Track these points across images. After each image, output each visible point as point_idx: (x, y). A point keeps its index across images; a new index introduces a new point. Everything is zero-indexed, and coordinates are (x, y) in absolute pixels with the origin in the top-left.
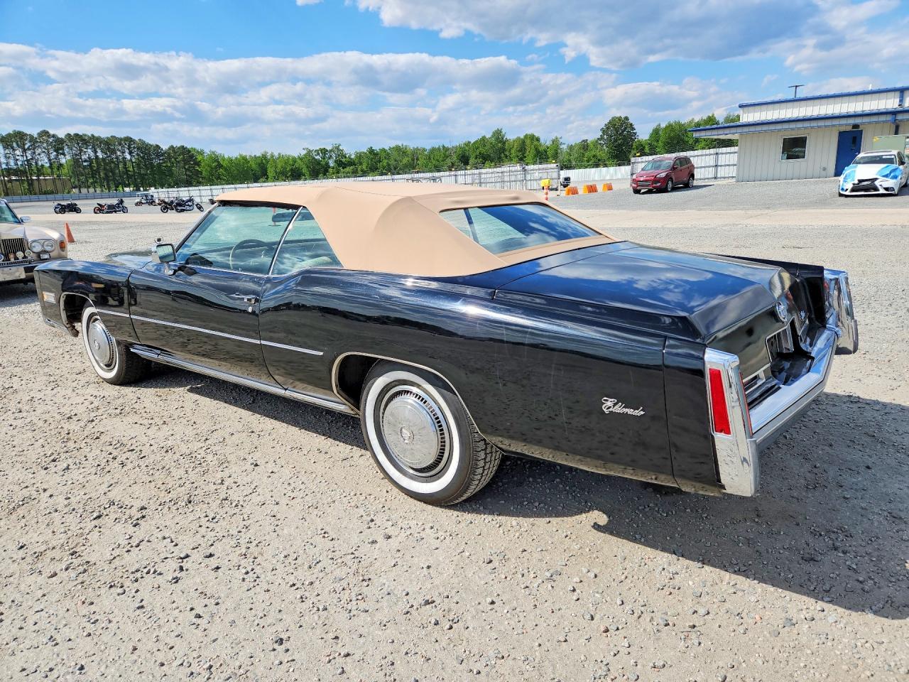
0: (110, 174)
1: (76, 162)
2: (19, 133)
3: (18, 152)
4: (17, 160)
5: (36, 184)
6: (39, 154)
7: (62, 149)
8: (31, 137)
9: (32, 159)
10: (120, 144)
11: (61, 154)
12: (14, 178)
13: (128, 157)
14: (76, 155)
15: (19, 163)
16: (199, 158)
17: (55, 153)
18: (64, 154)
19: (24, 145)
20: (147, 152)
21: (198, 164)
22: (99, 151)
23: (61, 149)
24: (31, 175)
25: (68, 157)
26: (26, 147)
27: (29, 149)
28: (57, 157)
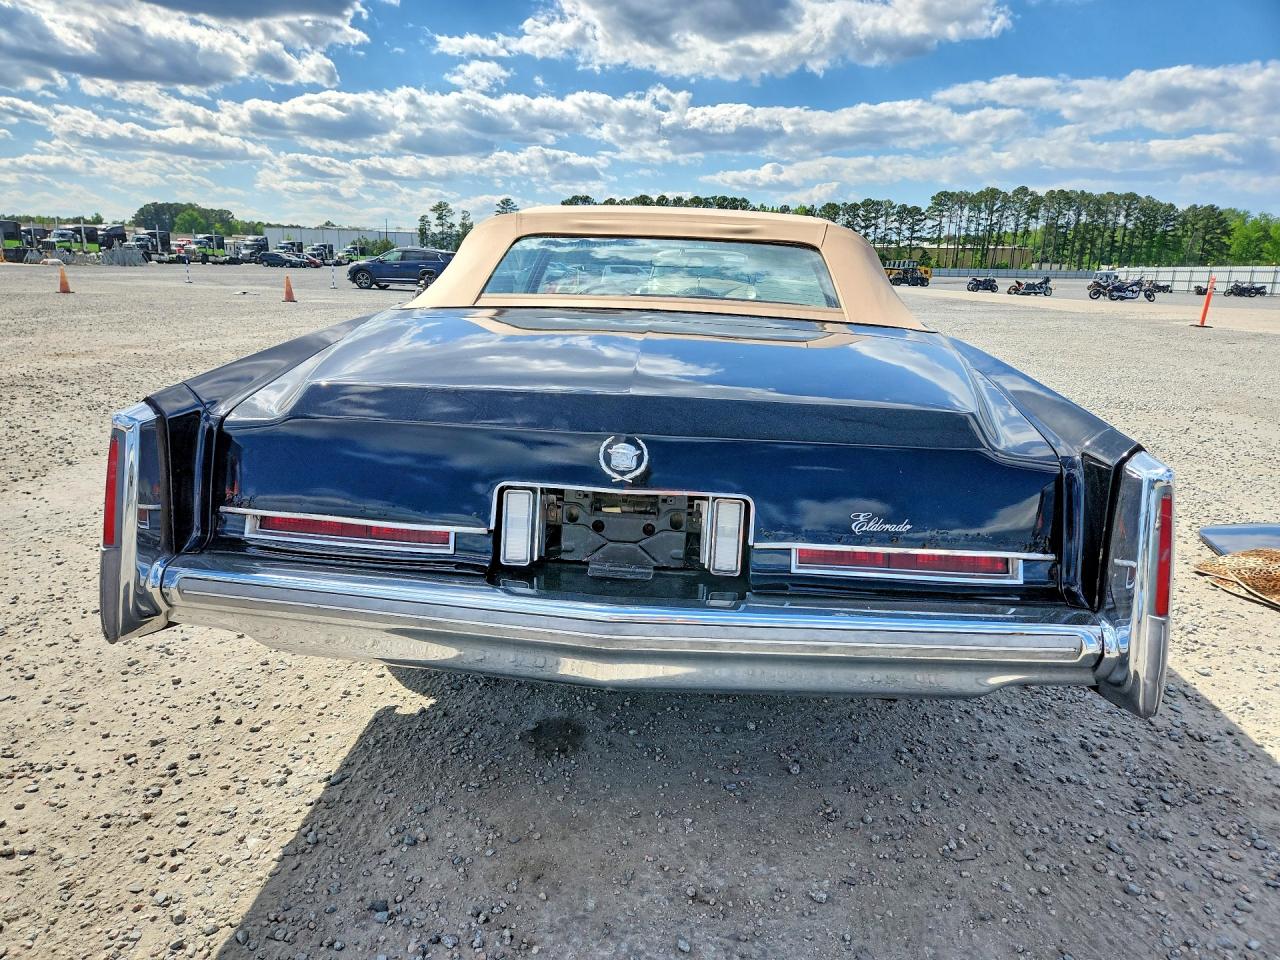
0: (1089, 246)
1: (1051, 227)
2: (993, 190)
3: (983, 215)
4: (979, 224)
5: (991, 253)
6: (1007, 218)
7: (1037, 211)
8: (1005, 194)
9: (996, 223)
10: (1116, 204)
11: (1034, 217)
12: (969, 246)
13: (1122, 220)
14: (1053, 219)
15: (981, 228)
16: (1234, 224)
17: (1026, 216)
18: (1037, 218)
19: (994, 205)
20: (1152, 214)
21: (1227, 233)
22: (1084, 213)
23: (1035, 211)
24: (989, 243)
25: (1042, 223)
26: (995, 208)
27: (997, 210)
28: (1026, 222)
